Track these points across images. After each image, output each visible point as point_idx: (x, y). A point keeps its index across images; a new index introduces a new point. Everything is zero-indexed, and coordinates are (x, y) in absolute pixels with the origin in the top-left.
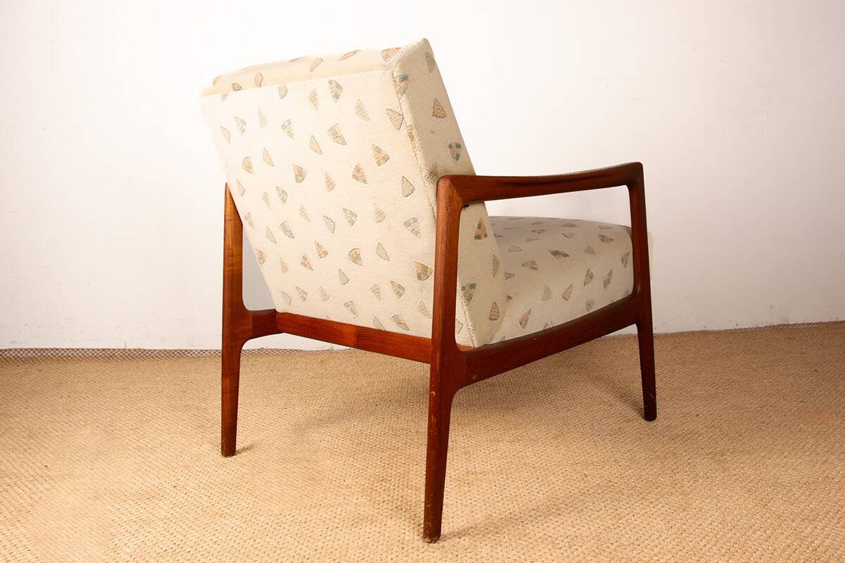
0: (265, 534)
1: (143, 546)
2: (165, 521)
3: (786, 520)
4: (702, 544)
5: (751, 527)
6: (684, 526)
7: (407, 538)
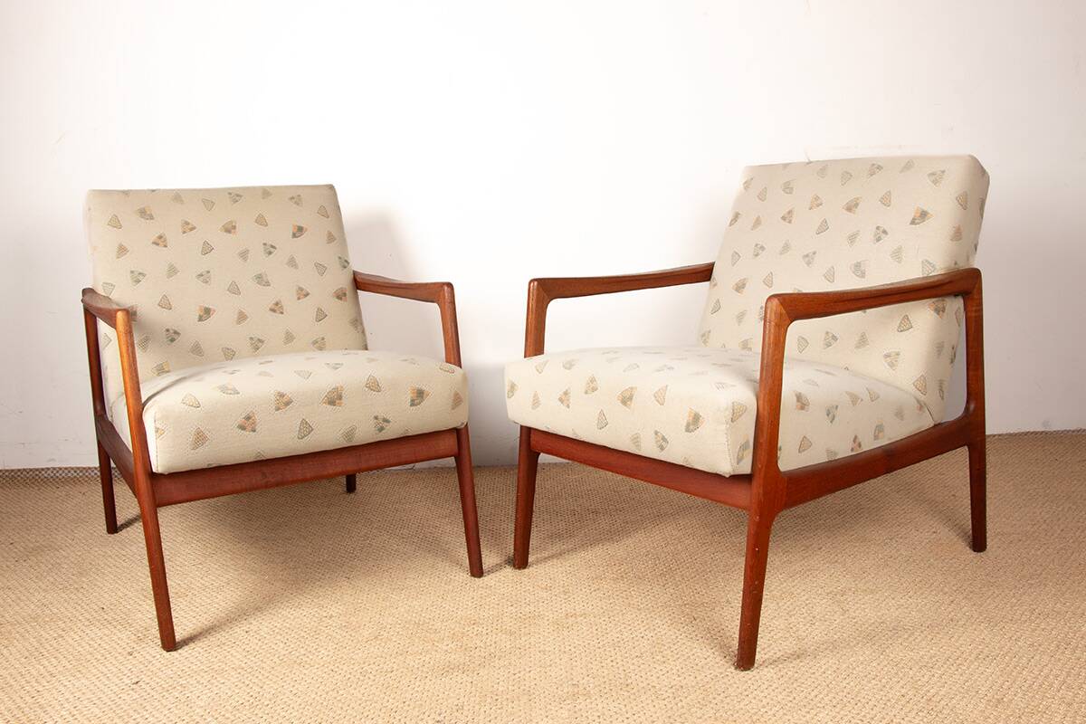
0: (349, 685)
1: (217, 699)
2: (239, 671)
3: (903, 668)
4: (813, 694)
5: (866, 676)
6: (796, 675)
7: (501, 689)
